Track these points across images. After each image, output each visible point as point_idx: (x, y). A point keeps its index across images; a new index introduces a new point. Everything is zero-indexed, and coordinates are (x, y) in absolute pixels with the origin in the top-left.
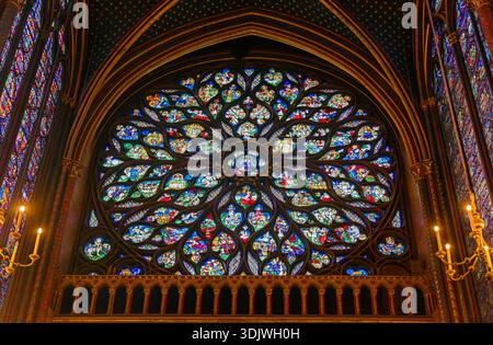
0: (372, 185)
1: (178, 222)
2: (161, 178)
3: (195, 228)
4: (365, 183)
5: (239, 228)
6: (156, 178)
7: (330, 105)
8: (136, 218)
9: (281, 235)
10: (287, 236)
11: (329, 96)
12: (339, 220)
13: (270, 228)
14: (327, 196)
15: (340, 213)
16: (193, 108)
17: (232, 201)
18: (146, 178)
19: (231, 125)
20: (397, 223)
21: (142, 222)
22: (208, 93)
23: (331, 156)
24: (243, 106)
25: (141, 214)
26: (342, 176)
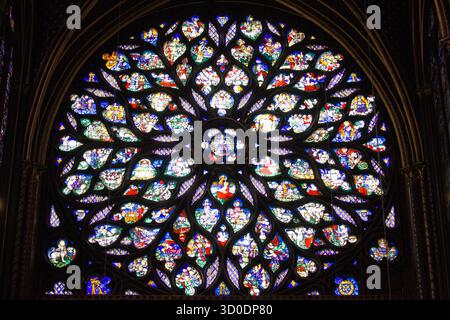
0: (365, 173)
1: (149, 221)
2: (125, 165)
3: (167, 228)
4: (357, 171)
5: (217, 229)
6: (119, 165)
7: (318, 66)
8: (101, 215)
9: (263, 237)
10: (270, 237)
11: (317, 55)
12: (327, 218)
13: (250, 229)
14: (314, 188)
15: (329, 210)
16: (158, 71)
17: (208, 195)
18: (108, 165)
19: (202, 94)
20: (391, 221)
21: (108, 221)
22: (175, 50)
23: (319, 136)
24: (216, 68)
25: (106, 211)
26: (332, 162)
